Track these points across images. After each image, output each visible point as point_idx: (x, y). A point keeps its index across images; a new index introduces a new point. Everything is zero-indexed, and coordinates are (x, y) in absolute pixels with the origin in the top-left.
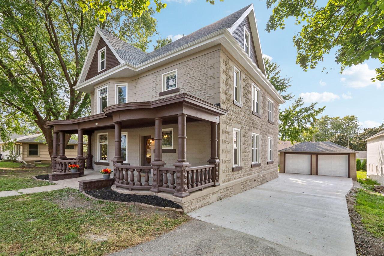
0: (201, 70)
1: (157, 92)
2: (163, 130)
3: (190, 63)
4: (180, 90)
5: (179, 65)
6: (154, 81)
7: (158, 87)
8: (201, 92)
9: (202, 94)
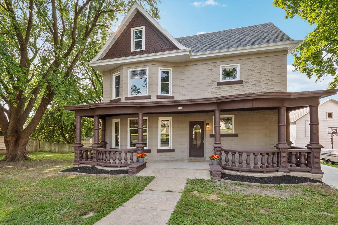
0: (267, 68)
1: (213, 81)
2: (222, 116)
3: (256, 60)
4: (243, 82)
5: (242, 60)
6: (210, 71)
7: (214, 77)
8: (267, 86)
9: (268, 88)
